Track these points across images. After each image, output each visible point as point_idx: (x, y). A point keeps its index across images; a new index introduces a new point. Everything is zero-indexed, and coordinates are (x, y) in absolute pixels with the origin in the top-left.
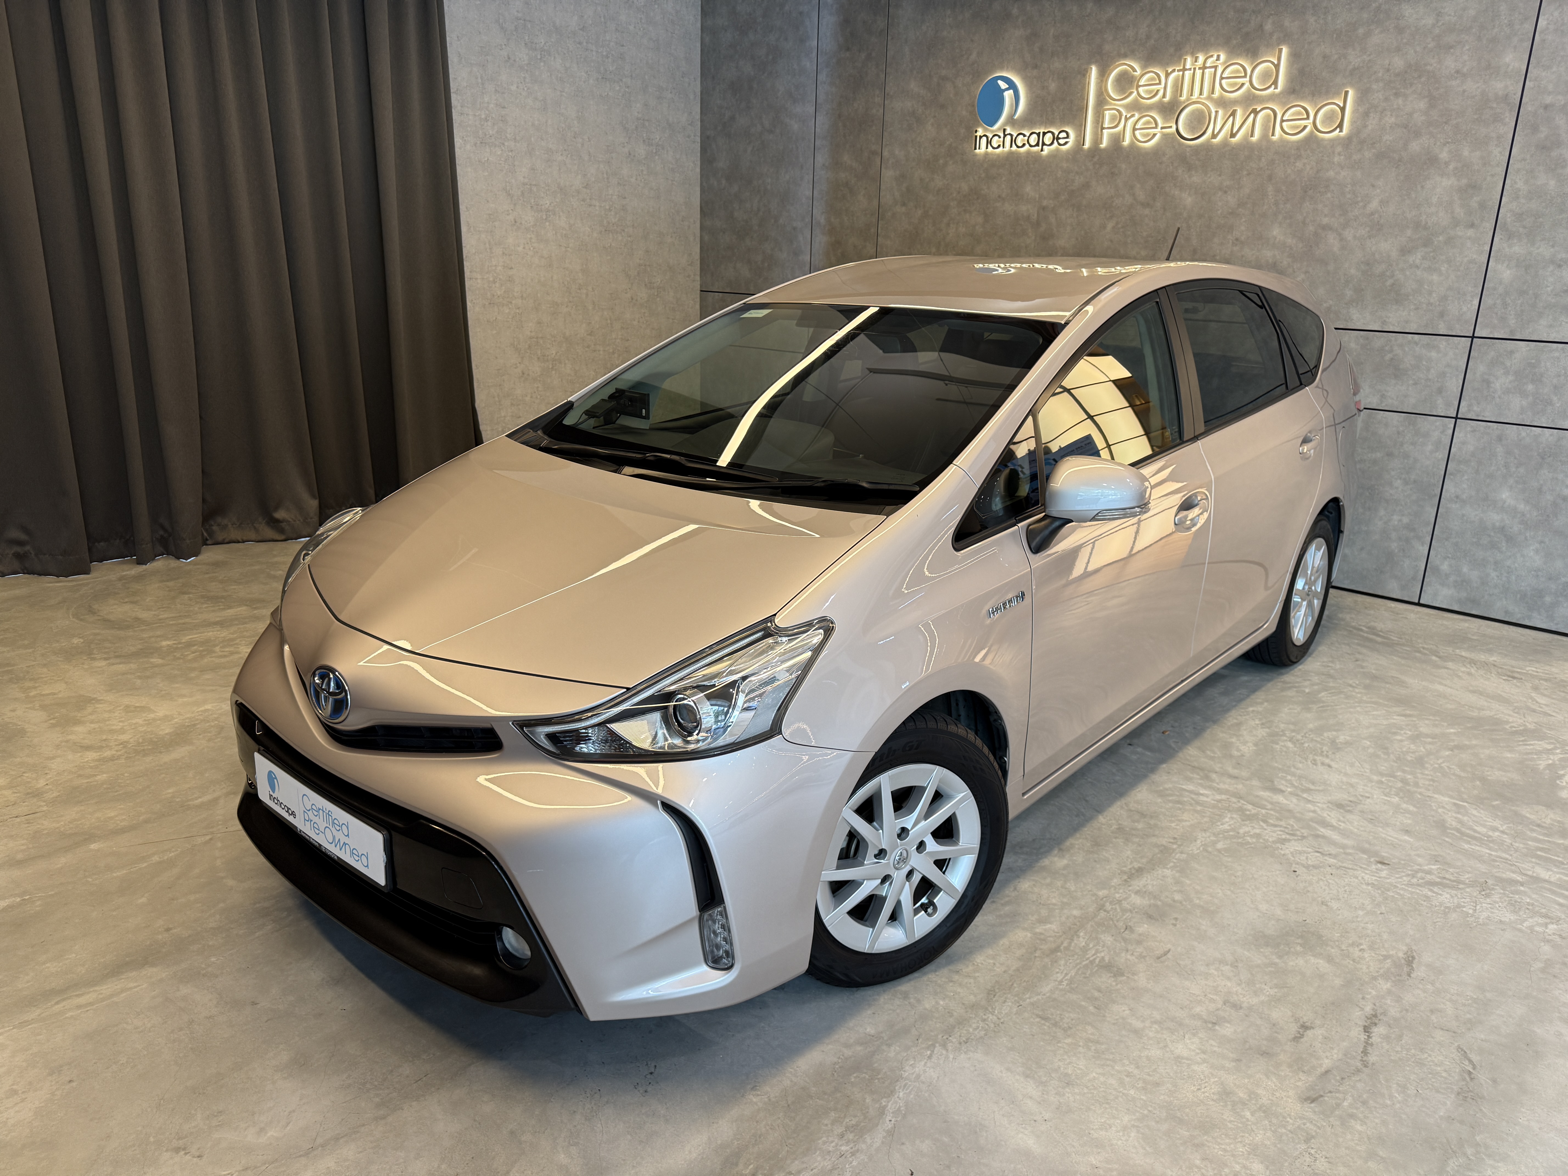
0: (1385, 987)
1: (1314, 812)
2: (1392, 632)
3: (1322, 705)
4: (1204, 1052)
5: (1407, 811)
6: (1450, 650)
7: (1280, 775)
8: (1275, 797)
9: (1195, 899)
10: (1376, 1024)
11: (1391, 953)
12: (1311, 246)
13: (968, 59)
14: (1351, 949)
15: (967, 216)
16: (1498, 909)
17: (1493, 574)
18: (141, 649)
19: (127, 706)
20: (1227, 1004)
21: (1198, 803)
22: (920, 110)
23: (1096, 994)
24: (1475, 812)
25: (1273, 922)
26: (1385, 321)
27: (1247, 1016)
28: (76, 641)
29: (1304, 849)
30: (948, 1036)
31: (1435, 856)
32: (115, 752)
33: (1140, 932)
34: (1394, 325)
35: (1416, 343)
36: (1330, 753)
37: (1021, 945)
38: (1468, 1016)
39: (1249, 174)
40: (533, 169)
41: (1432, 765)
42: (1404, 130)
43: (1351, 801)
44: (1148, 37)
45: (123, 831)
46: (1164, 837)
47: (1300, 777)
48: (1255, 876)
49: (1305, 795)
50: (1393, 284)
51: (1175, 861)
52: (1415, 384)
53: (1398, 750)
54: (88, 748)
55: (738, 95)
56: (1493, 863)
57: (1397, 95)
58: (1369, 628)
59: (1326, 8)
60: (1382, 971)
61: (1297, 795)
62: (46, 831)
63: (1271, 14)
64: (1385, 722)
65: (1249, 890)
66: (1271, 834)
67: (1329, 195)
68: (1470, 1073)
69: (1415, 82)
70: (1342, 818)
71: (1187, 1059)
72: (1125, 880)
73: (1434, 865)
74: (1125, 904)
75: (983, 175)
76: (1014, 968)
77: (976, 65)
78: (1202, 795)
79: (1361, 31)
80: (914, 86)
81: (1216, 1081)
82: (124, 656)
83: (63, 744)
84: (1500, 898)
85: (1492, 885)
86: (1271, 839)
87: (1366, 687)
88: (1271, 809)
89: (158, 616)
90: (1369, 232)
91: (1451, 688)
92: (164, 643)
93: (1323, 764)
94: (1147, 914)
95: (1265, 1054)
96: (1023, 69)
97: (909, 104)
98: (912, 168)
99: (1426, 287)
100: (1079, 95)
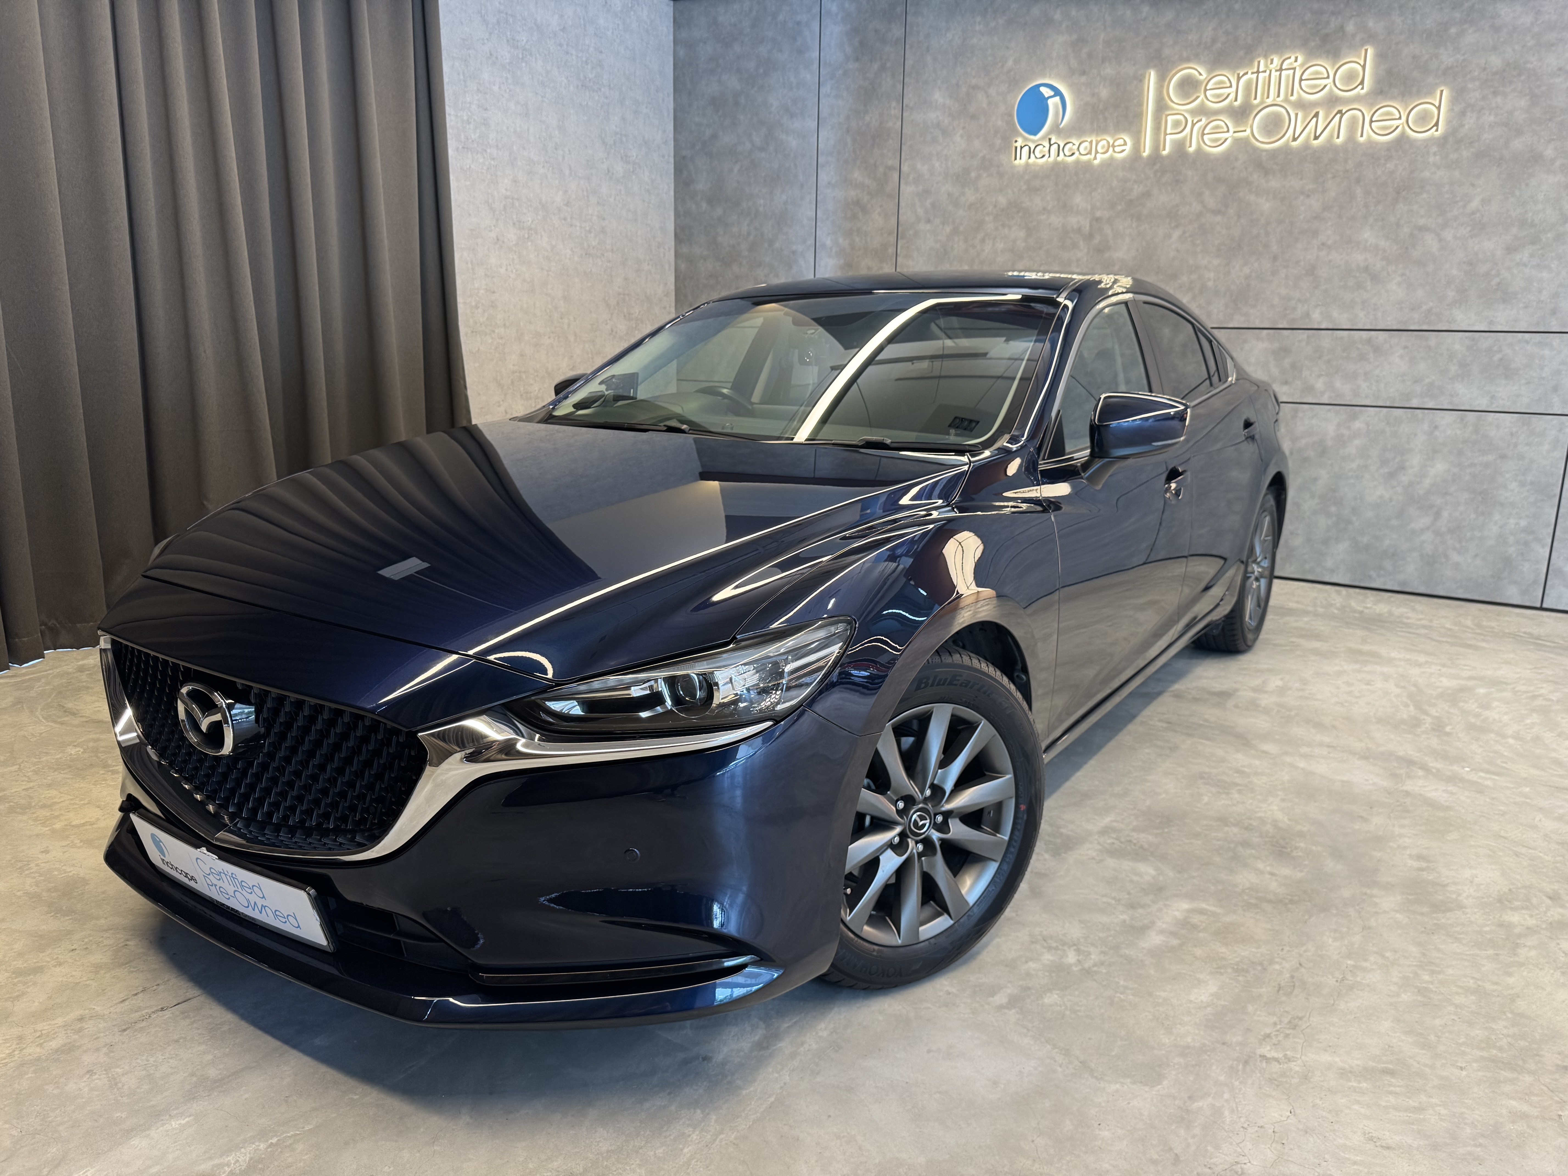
2: (1550, 636)
12: (1407, 248)
13: (1002, 66)
15: (1006, 230)
22: (946, 121)
26: (1492, 321)
34: (1501, 325)
35: (1527, 342)
39: (1334, 177)
42: (1506, 129)
50: (1499, 284)
52: (1528, 383)
55: (721, 112)
57: (1495, 93)
59: (1414, 8)
63: (1353, 15)
67: (1425, 196)
69: (1515, 79)
75: (1024, 187)
77: (1012, 73)
79: (1453, 30)
80: (938, 96)
90: (1470, 231)
96: (1069, 75)
97: (933, 116)
98: (937, 183)
99: (1535, 284)
100: (1135, 101)
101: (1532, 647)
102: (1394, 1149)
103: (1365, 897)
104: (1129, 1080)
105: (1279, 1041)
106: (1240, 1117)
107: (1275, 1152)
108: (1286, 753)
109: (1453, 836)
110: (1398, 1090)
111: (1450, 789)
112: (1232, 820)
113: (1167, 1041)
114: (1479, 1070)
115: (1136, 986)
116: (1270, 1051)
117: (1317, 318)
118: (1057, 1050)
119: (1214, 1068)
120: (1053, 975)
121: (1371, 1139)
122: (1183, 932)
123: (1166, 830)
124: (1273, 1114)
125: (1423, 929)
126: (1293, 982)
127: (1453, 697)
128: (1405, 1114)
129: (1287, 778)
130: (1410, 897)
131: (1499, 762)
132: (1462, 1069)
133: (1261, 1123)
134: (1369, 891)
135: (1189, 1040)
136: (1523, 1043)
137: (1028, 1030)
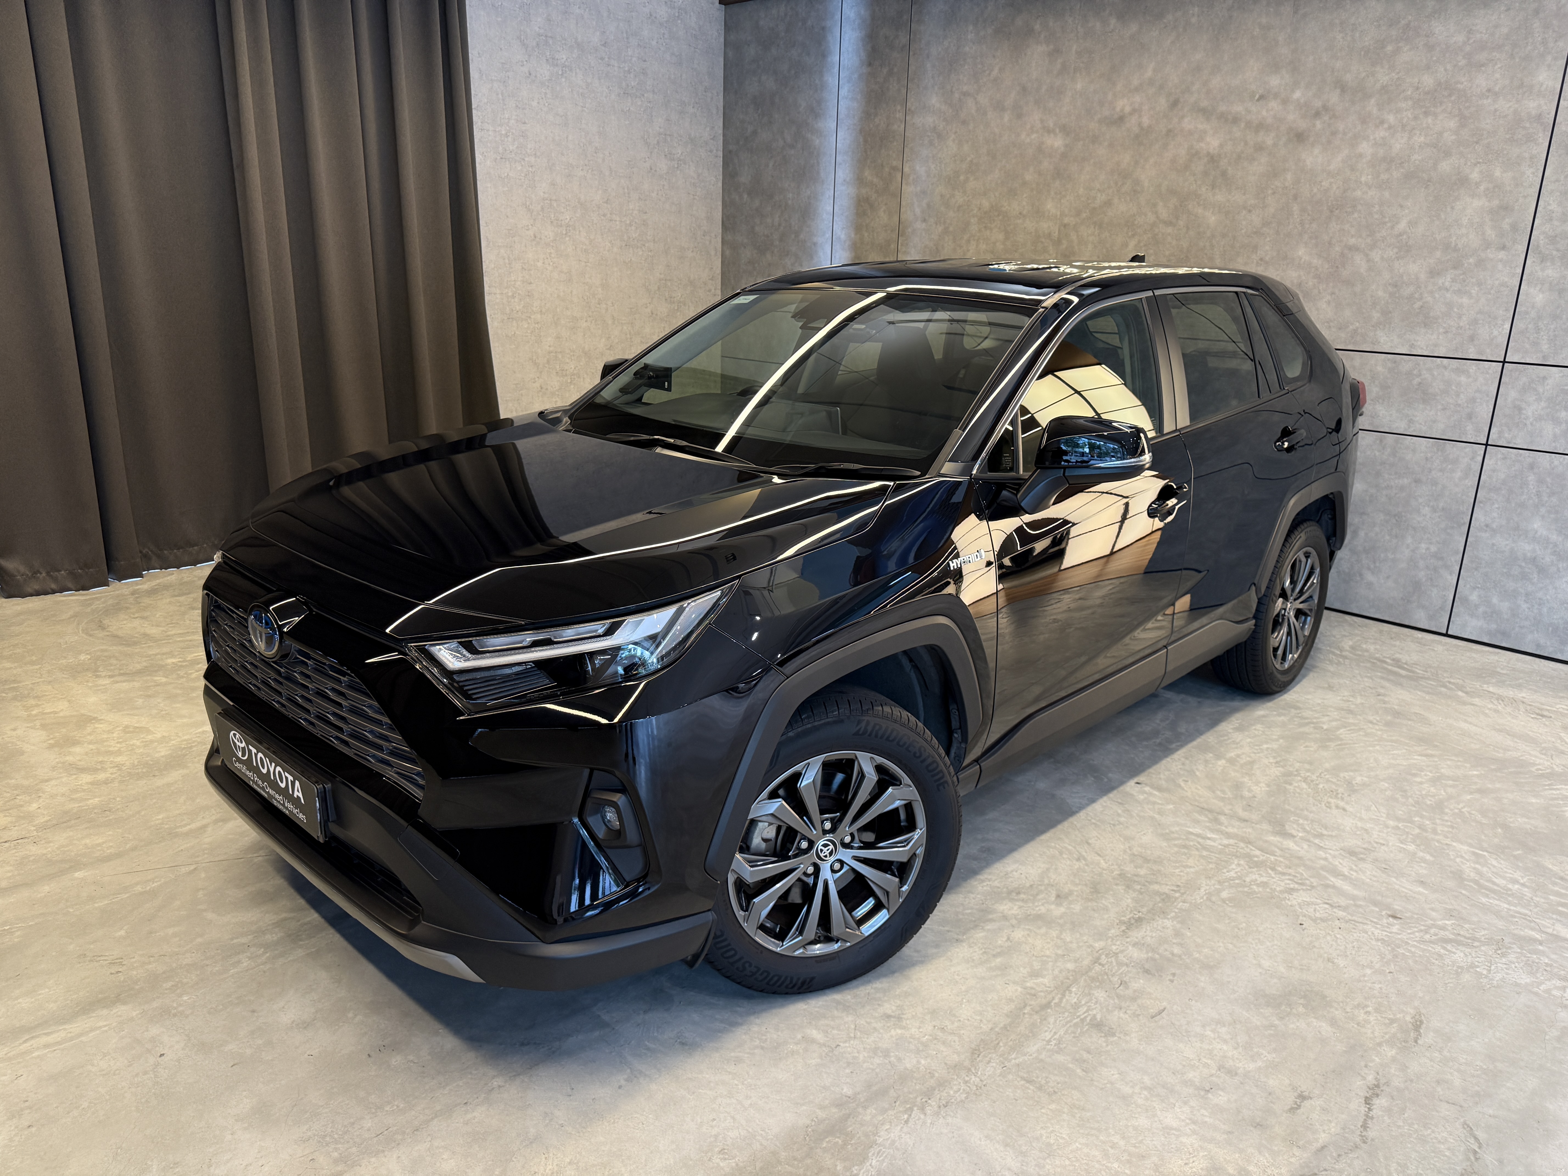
0: (1389, 1054)
1: (1326, 859)
2: (1417, 664)
3: (1339, 743)
4: (1194, 1122)
5: (1424, 860)
6: (1478, 685)
7: (1292, 819)
8: (1285, 842)
9: (1194, 953)
10: (1377, 1095)
11: (1398, 1016)
12: (1337, 267)
13: (989, 74)
14: (1356, 1012)
16: (1514, 971)
17: (1525, 606)
18: (146, 667)
19: (127, 727)
20: (1222, 1070)
21: (1205, 848)
22: (941, 126)
23: (1085, 1056)
24: (1494, 863)
25: (1275, 980)
26: (1413, 344)
27: (1242, 1083)
28: (83, 657)
29: (1312, 900)
30: (927, 1100)
31: (1450, 910)
32: (109, 775)
33: (1135, 988)
34: (1422, 348)
35: (1445, 368)
36: (1346, 795)
37: (1011, 1000)
38: (1477, 1088)
40: (554, 185)
41: (1451, 810)
42: (1435, 150)
43: (1364, 849)
45: (108, 859)
46: (1167, 885)
47: (1312, 821)
48: (1260, 929)
49: (1317, 841)
50: (1422, 307)
51: (1177, 911)
52: (1444, 409)
53: (1417, 793)
54: (83, 770)
55: (760, 110)
56: (1510, 919)
57: (1426, 114)
58: (1393, 660)
59: (1353, 24)
60: (1387, 1036)
61: (1308, 841)
62: (33, 858)
64: (1405, 764)
65: (1252, 944)
66: (1279, 883)
67: (1356, 215)
68: (1475, 1152)
69: (1445, 100)
70: (1354, 867)
71: (1175, 1129)
72: (1123, 931)
73: (1448, 920)
74: (1121, 956)
76: (1002, 1025)
78: (1209, 839)
79: (1389, 48)
80: (934, 100)
81: (1206, 1155)
82: (127, 674)
83: (60, 765)
84: (1517, 958)
85: (1510, 943)
86: (1278, 889)
87: (1388, 724)
88: (1281, 856)
89: (166, 632)
90: (1397, 253)
91: (1476, 726)
92: (170, 661)
93: (1337, 807)
94: (1144, 968)
95: (1258, 1125)
97: (930, 120)
98: (932, 184)
99: (1455, 310)
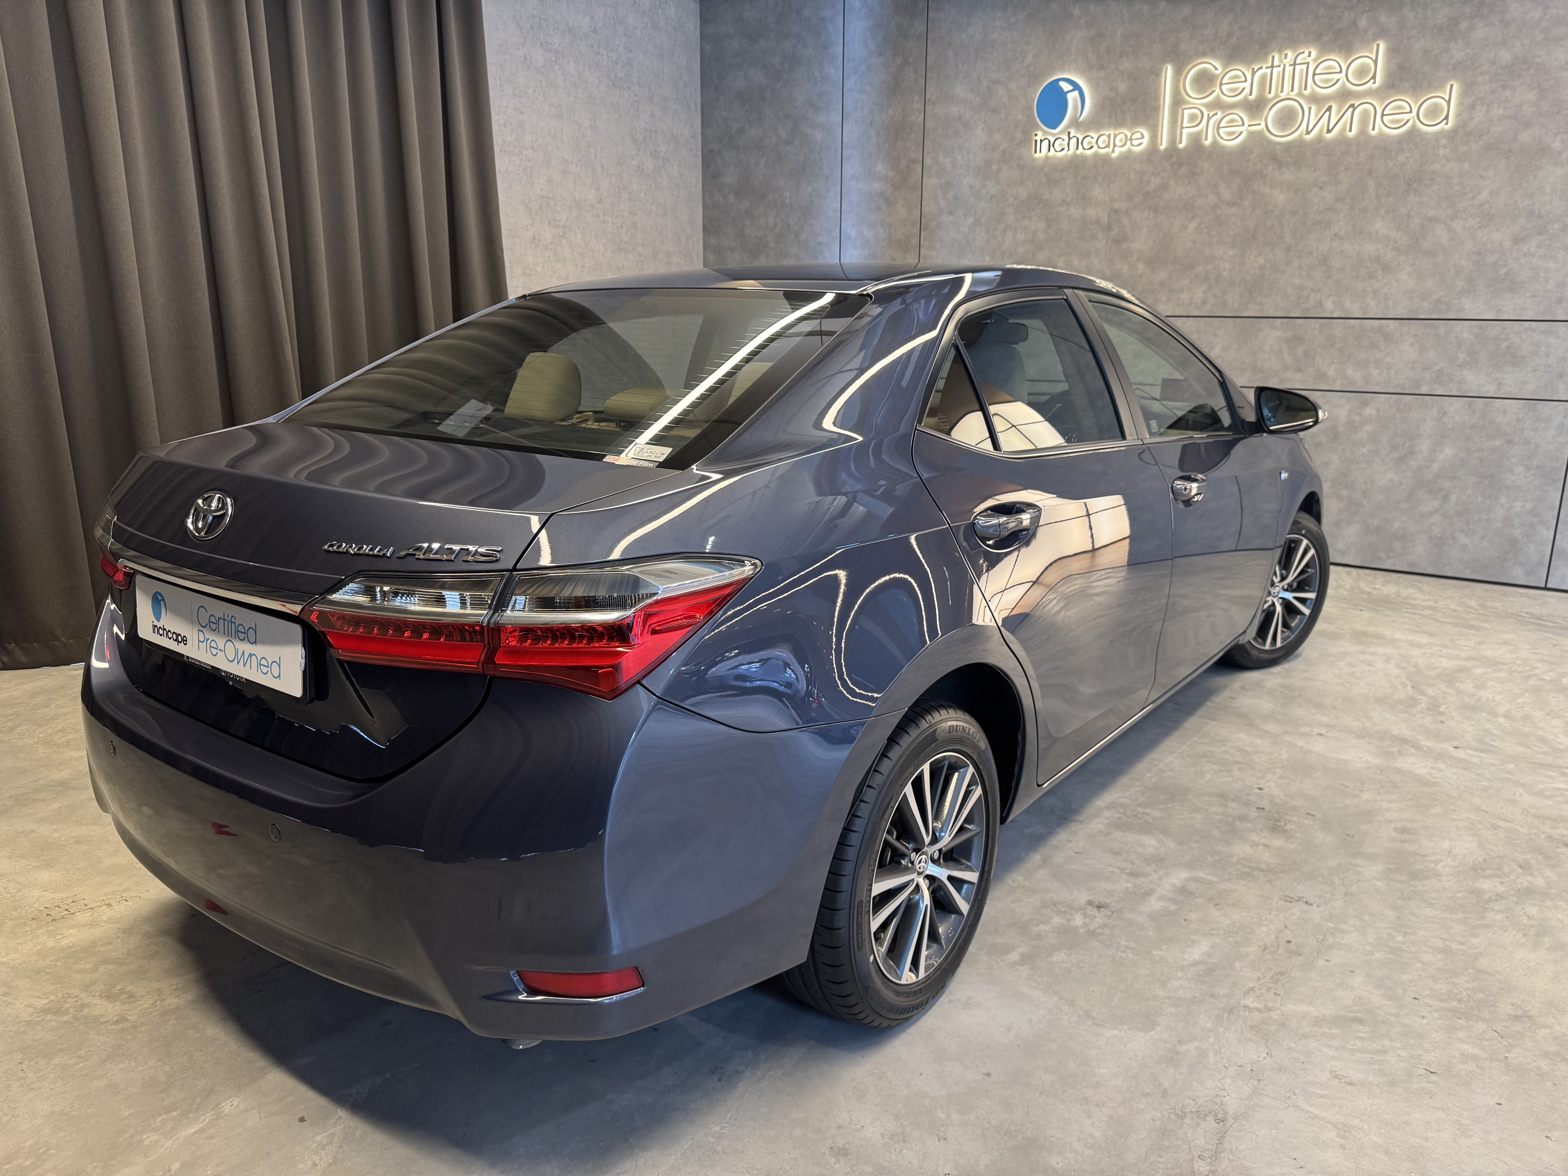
2: (1552, 616)
12: (1417, 239)
13: (1022, 61)
15: (1027, 222)
22: (968, 115)
26: (1500, 310)
34: (1509, 313)
35: (1534, 330)
39: (1346, 170)
40: (550, 181)
42: (1514, 122)
44: (1229, 35)
50: (1507, 273)
52: (1534, 370)
55: (747, 106)
57: (1504, 87)
58: (1527, 614)
63: (1366, 11)
67: (1435, 187)
69: (1523, 73)
75: (1044, 180)
77: (1032, 68)
79: (1464, 25)
80: (960, 91)
90: (1479, 222)
96: (1088, 70)
97: (954, 110)
98: (959, 176)
99: (1542, 274)
100: (1152, 95)
101: (1531, 627)
102: (1356, 1085)
103: (1350, 866)
104: (1126, 1027)
105: (1261, 993)
106: (1223, 1058)
107: (1252, 1087)
108: (1287, 733)
109: (1438, 810)
110: (1364, 1035)
111: (1437, 766)
112: (1231, 796)
113: (1162, 993)
114: (1438, 1019)
115: (1136, 946)
116: (1252, 1002)
117: (1329, 307)
118: (1063, 1001)
119: (1202, 1016)
120: (1061, 935)
121: (1337, 1077)
122: (1181, 898)
123: (1170, 805)
124: (1252, 1056)
125: (1400, 895)
126: (1278, 943)
127: (1450, 678)
128: (1369, 1056)
129: (1285, 756)
130: (1391, 866)
131: (1488, 740)
132: (1423, 1017)
133: (1240, 1063)
134: (1353, 861)
135: (1181, 992)
136: (1480, 996)
137: (1038, 983)
